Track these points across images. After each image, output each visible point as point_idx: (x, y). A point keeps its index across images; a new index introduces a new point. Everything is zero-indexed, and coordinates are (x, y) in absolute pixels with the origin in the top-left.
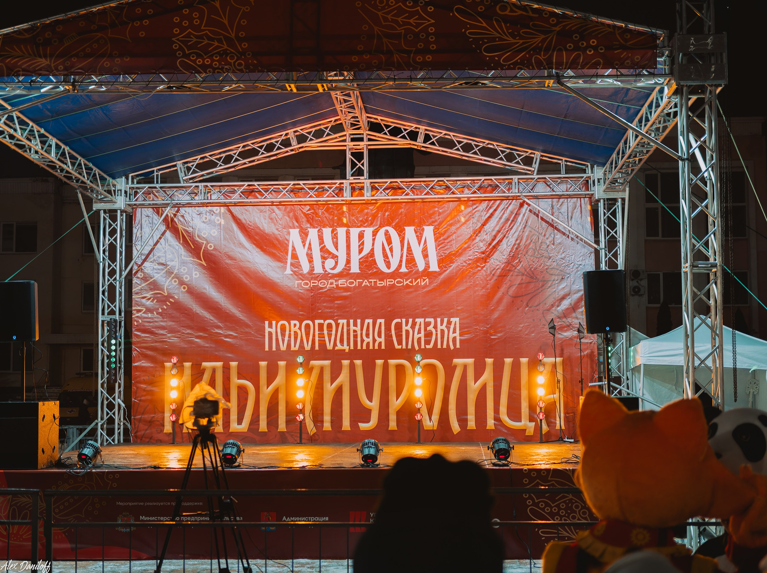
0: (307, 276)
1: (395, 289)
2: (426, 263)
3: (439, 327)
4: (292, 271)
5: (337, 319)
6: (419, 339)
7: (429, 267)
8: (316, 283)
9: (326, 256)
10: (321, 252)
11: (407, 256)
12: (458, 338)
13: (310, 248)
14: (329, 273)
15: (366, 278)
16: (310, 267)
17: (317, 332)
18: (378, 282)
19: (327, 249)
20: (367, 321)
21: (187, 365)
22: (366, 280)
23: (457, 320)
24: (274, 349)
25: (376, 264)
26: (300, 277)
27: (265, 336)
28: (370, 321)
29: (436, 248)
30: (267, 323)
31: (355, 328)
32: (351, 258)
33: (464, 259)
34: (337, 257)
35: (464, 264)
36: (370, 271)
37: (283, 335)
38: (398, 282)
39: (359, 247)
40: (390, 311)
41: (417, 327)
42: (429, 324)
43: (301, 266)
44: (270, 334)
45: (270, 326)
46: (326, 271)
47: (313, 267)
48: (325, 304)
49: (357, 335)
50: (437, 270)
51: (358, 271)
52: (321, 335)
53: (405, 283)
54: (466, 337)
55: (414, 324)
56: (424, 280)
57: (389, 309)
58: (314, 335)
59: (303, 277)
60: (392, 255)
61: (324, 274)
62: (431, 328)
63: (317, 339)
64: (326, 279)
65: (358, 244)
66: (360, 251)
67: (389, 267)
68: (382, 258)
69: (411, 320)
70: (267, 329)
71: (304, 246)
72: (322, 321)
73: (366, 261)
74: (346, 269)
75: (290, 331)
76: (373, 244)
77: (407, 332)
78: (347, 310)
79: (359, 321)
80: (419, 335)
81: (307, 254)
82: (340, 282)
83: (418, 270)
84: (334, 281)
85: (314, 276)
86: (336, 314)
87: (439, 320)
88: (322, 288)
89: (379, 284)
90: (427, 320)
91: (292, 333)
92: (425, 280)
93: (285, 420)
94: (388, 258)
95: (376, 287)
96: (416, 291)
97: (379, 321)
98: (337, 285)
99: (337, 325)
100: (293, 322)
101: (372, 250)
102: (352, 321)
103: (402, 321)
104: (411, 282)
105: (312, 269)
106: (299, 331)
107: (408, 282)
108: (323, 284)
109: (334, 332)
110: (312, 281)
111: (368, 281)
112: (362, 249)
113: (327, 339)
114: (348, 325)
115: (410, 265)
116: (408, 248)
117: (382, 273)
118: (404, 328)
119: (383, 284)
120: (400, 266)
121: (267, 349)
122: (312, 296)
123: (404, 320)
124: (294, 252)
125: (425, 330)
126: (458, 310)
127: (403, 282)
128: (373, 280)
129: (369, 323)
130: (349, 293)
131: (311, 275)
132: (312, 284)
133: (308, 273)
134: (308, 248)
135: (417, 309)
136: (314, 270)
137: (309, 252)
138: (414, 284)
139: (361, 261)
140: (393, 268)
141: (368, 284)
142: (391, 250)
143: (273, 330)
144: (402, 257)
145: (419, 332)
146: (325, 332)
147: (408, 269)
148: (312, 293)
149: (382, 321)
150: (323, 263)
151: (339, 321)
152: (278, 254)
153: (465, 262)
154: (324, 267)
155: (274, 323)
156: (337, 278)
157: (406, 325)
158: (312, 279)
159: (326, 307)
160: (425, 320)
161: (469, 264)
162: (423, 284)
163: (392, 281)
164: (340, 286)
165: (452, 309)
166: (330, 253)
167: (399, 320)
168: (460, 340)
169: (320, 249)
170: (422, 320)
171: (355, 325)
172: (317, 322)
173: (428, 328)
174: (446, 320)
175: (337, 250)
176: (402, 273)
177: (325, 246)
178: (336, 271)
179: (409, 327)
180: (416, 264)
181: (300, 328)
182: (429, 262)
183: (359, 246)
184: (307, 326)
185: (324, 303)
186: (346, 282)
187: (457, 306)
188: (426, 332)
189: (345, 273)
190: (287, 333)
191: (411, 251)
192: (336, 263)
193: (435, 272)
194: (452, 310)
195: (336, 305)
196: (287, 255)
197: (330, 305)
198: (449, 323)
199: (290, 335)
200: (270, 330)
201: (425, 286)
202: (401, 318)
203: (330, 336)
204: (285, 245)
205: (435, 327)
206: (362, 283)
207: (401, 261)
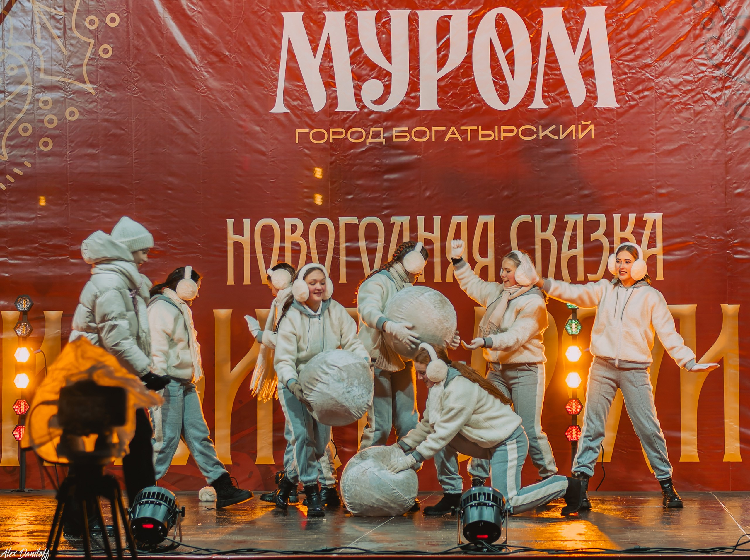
0: (323, 117)
1: (520, 148)
2: (588, 91)
3: (618, 234)
4: (287, 105)
5: (389, 216)
6: (573, 260)
7: (596, 98)
8: (341, 133)
9: (364, 72)
10: (352, 64)
11: (546, 74)
12: (660, 258)
13: (327, 56)
14: (372, 112)
15: (454, 123)
16: (328, 96)
17: (343, 245)
18: (481, 132)
19: (366, 57)
20: (455, 219)
21: (53, 315)
22: (453, 128)
23: (658, 217)
24: (247, 281)
25: (476, 91)
26: (307, 119)
27: (226, 251)
28: (463, 219)
29: (611, 57)
30: (230, 222)
31: (428, 235)
32: (421, 77)
33: (676, 81)
34: (388, 74)
35: (675, 92)
36: (462, 106)
37: (267, 251)
38: (524, 133)
39: (438, 53)
40: (507, 197)
41: (568, 233)
42: (595, 225)
43: (307, 94)
44: (238, 246)
45: (239, 230)
46: (364, 107)
47: (336, 98)
48: (360, 182)
49: (432, 250)
50: (614, 104)
51: (435, 106)
52: (353, 252)
53: (541, 135)
54: (677, 256)
55: (561, 227)
56: (584, 128)
57: (506, 193)
58: (336, 251)
59: (313, 121)
60: (512, 72)
61: (360, 113)
62: (599, 235)
63: (343, 259)
64: (365, 126)
65: (435, 48)
66: (441, 63)
67: (505, 99)
68: (490, 79)
69: (553, 218)
70: (232, 237)
71: (315, 50)
72: (354, 220)
73: (454, 86)
74: (408, 103)
75: (283, 239)
76: (470, 47)
77: (546, 243)
78: (411, 194)
79: (437, 220)
80: (573, 252)
81: (322, 69)
82: (395, 131)
83: (571, 104)
84: (381, 129)
85: (336, 118)
86: (385, 204)
87: (617, 217)
88: (354, 146)
89: (483, 136)
90: (591, 217)
91: (288, 245)
92: (587, 126)
93: (271, 440)
94: (503, 78)
95: (475, 143)
96: (566, 152)
97: (482, 219)
98: (389, 139)
99: (389, 228)
100: (289, 222)
101: (468, 59)
102: (421, 220)
103: (533, 219)
104: (554, 132)
105: (332, 101)
106: (302, 242)
107: (547, 132)
108: (356, 135)
109: (380, 245)
110: (332, 130)
111: (458, 130)
112: (446, 57)
113: (365, 258)
114: (413, 228)
115: (552, 94)
116: (548, 56)
117: (490, 111)
118: (539, 235)
119: (493, 135)
120: (530, 96)
121: (231, 281)
122: (331, 163)
123: (538, 218)
124: (292, 64)
125: (587, 239)
126: (661, 195)
127: (537, 133)
128: (469, 128)
129: (459, 224)
130: (415, 156)
131: (331, 115)
132: (332, 137)
133: (323, 111)
134: (324, 55)
135: (568, 194)
136: (336, 105)
137: (326, 64)
138: (562, 137)
139: (443, 84)
140: (515, 100)
141: (457, 136)
142: (511, 60)
143: (245, 240)
144: (534, 75)
145: (573, 245)
146: (362, 244)
147: (547, 103)
148: (332, 155)
149: (490, 219)
150: (358, 89)
151: (394, 219)
152: (257, 70)
153: (676, 87)
154: (358, 99)
155: (247, 222)
156: (389, 123)
157: (544, 230)
158: (331, 126)
159: (365, 189)
160: (585, 218)
161: (687, 92)
162: (581, 136)
163: (512, 131)
164: (395, 140)
165: (647, 193)
166: (374, 66)
167: (527, 218)
168: (666, 264)
169: (351, 58)
170: (579, 218)
171: (429, 228)
172: (343, 221)
173: (593, 236)
174: (632, 217)
175: (389, 59)
176: (533, 111)
177: (361, 50)
178: (386, 108)
179: (549, 234)
180: (567, 91)
181: (305, 235)
182: (595, 85)
183: (439, 51)
184: (322, 230)
185: (360, 178)
186: (409, 132)
187: (659, 187)
188: (589, 245)
189: (406, 112)
190: (277, 245)
191: (556, 61)
192: (387, 88)
193: (609, 110)
194: (646, 196)
195: (386, 184)
196: (278, 71)
197: (372, 183)
198: (640, 224)
199: (282, 249)
200: (238, 238)
201: (587, 142)
202: (532, 213)
203: (372, 252)
204: (273, 49)
205: (609, 233)
206: (445, 133)
207: (532, 85)
